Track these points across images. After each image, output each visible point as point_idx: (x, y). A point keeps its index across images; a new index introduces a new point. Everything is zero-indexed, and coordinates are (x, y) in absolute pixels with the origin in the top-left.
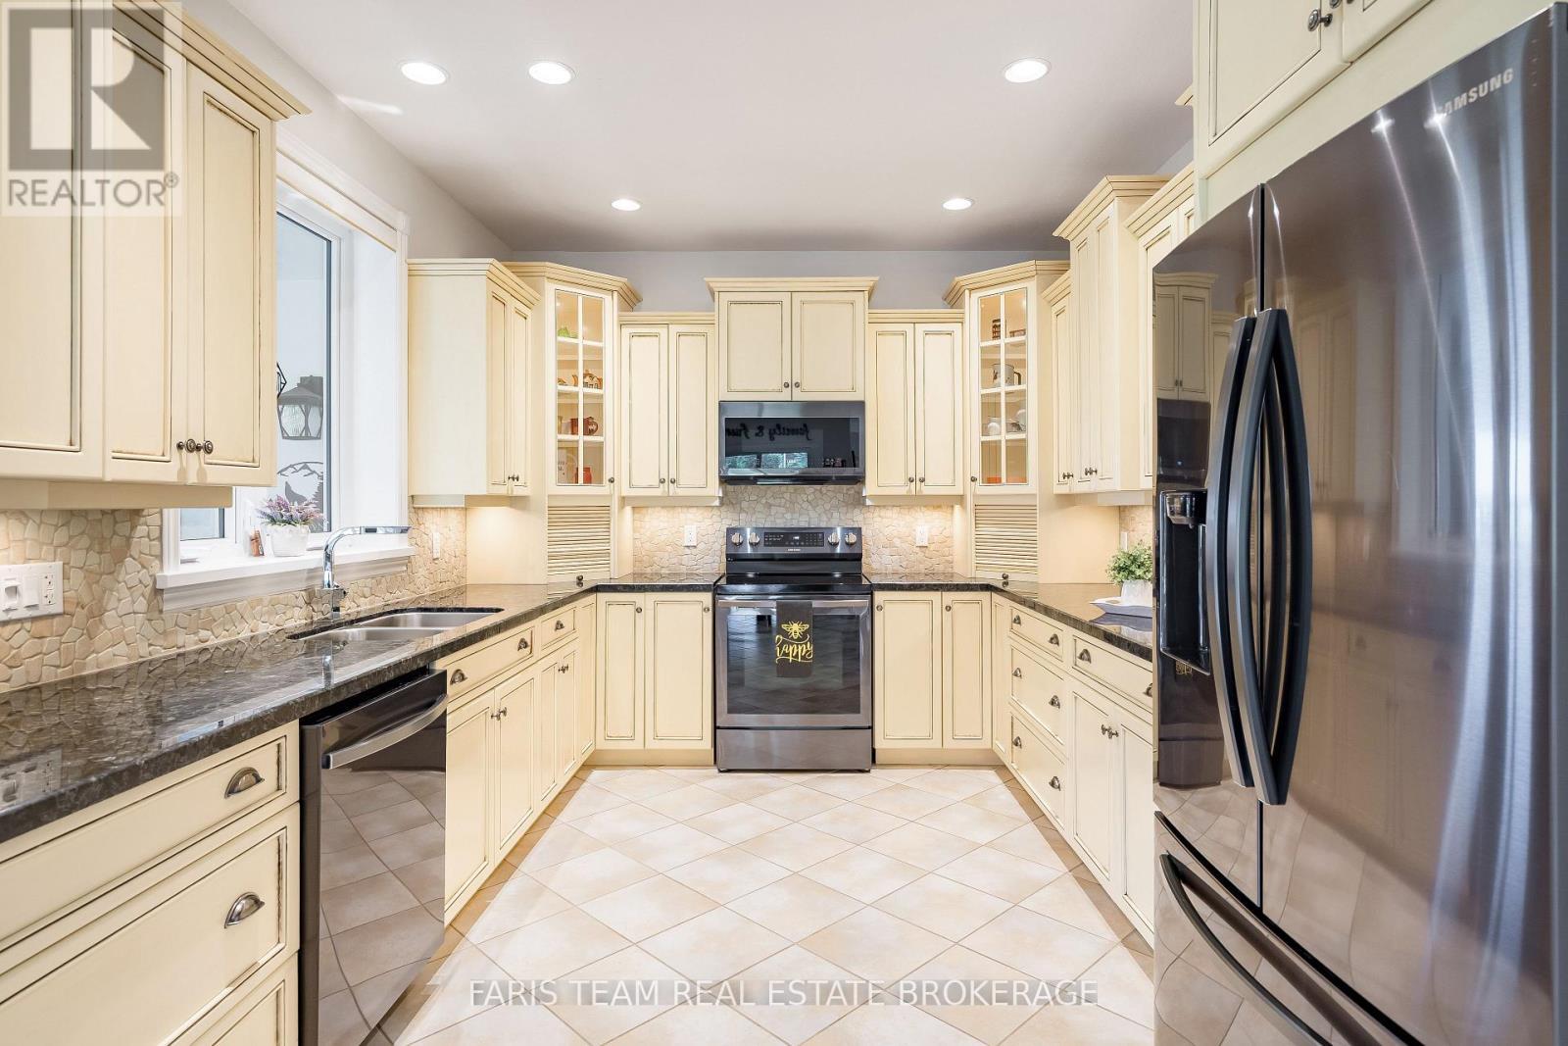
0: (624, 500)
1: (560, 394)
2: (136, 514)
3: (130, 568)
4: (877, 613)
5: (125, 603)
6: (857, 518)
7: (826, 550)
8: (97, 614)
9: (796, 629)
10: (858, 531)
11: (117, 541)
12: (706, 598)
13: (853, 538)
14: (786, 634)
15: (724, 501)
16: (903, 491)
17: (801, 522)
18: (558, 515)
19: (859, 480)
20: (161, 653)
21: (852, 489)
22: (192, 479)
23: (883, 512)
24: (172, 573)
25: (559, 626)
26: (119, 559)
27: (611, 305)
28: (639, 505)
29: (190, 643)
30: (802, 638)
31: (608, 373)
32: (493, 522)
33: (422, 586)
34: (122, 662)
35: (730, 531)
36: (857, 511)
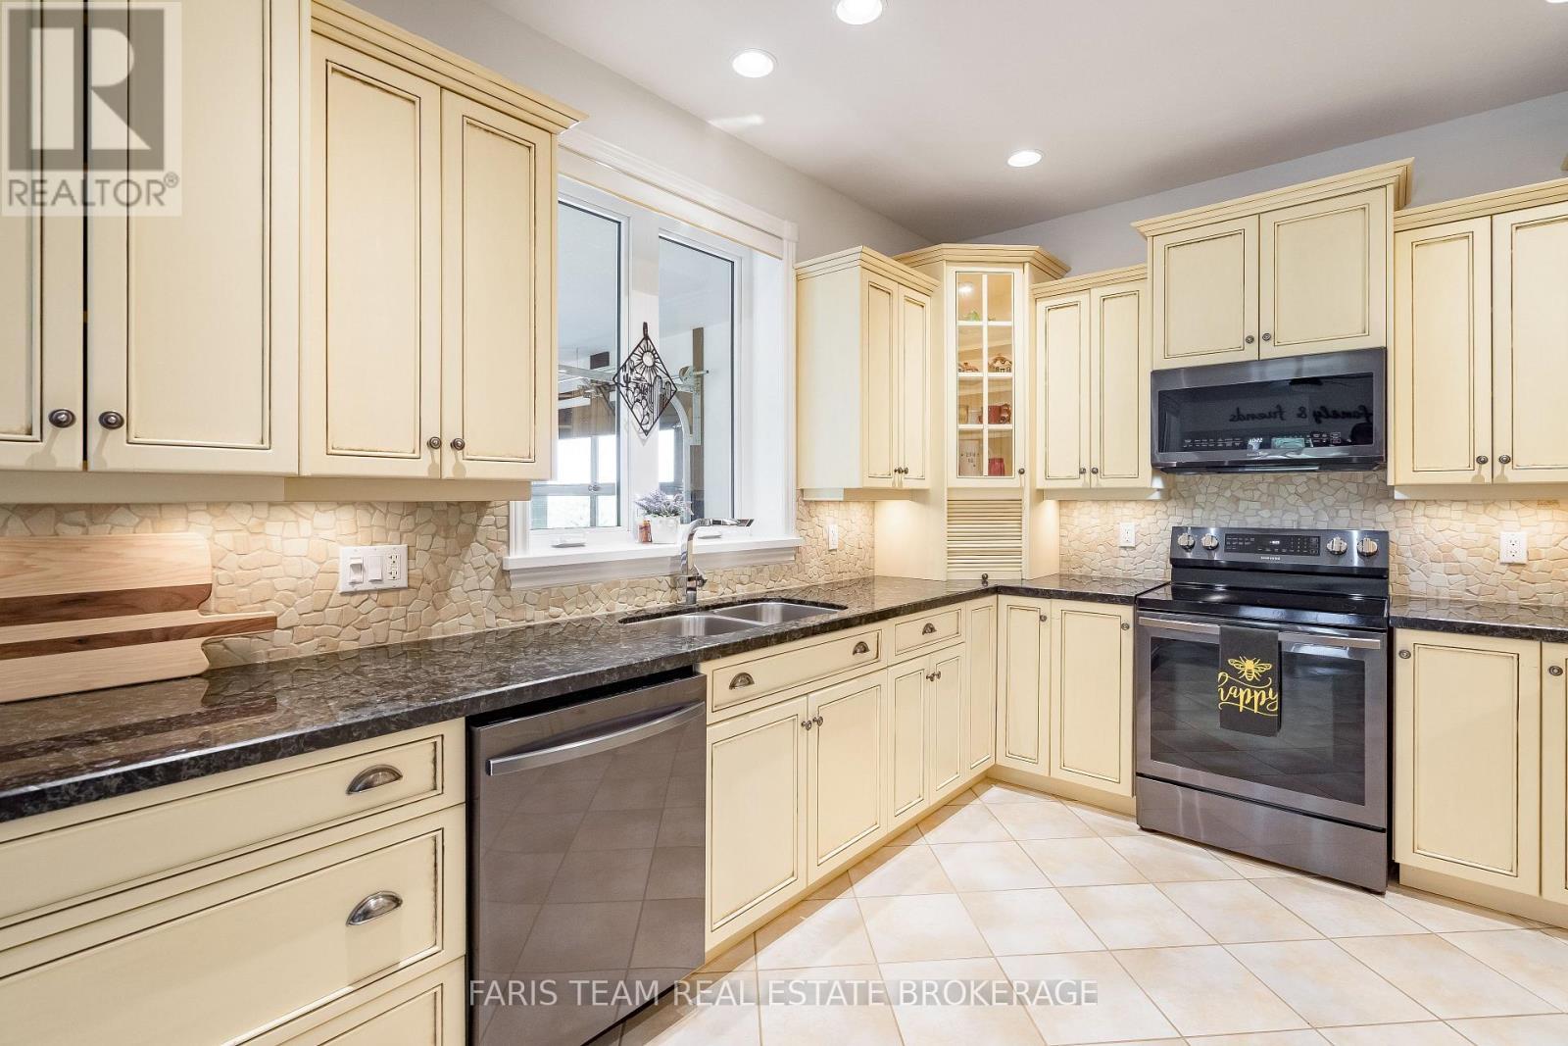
0: (1041, 495)
1: (962, 383)
2: (481, 507)
3: (477, 553)
4: (1399, 662)
5: (470, 582)
6: (1383, 518)
7: (1323, 561)
8: (442, 589)
9: (1250, 667)
10: (1382, 537)
11: (462, 529)
12: (1127, 612)
13: (1372, 546)
14: (1234, 672)
15: (1167, 495)
16: (1466, 478)
17: (1288, 521)
18: (958, 509)
19: (1377, 462)
20: (507, 624)
21: (1373, 477)
22: (448, 473)
23: (1432, 510)
24: (517, 557)
25: (929, 629)
26: (465, 542)
27: (1021, 281)
28: (1066, 499)
29: (540, 618)
30: (1262, 681)
31: (1019, 356)
32: (896, 516)
33: (814, 574)
34: (468, 631)
35: (1177, 531)
36: (1382, 508)
